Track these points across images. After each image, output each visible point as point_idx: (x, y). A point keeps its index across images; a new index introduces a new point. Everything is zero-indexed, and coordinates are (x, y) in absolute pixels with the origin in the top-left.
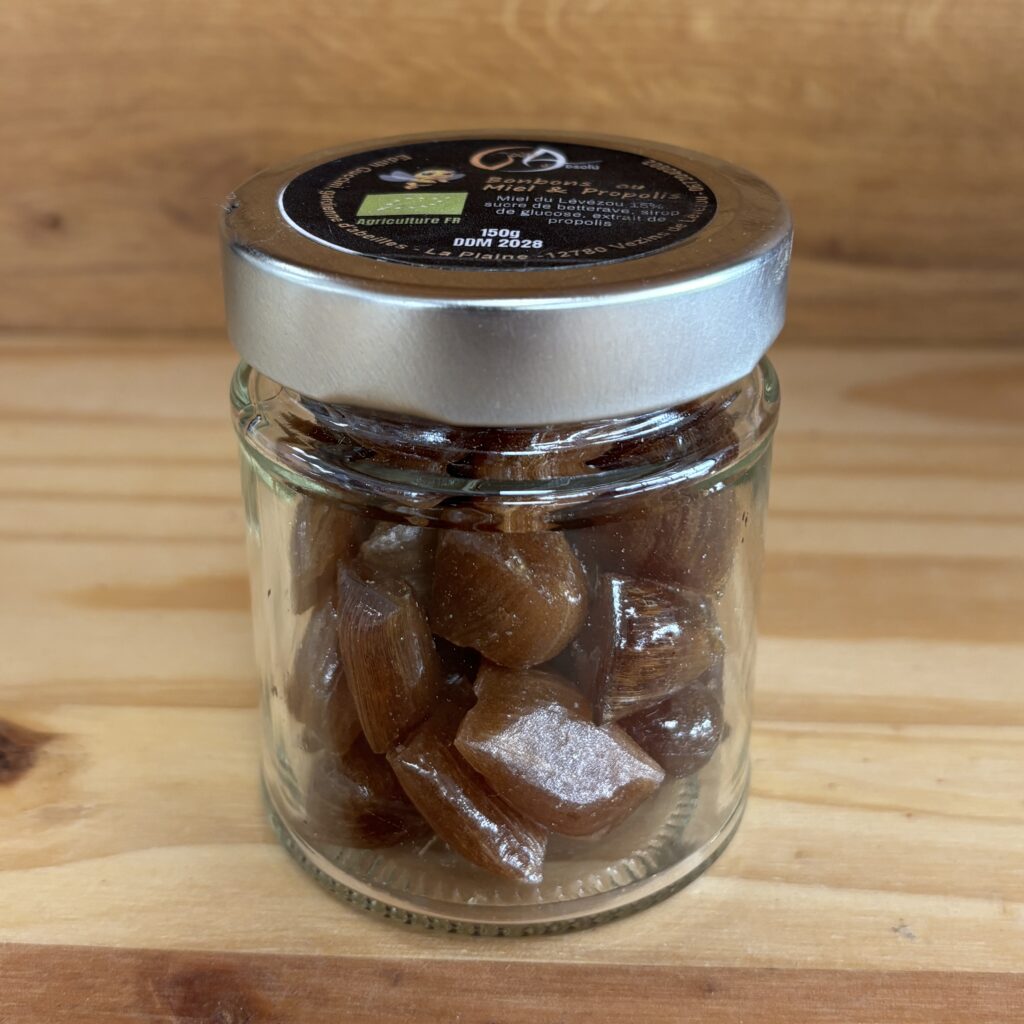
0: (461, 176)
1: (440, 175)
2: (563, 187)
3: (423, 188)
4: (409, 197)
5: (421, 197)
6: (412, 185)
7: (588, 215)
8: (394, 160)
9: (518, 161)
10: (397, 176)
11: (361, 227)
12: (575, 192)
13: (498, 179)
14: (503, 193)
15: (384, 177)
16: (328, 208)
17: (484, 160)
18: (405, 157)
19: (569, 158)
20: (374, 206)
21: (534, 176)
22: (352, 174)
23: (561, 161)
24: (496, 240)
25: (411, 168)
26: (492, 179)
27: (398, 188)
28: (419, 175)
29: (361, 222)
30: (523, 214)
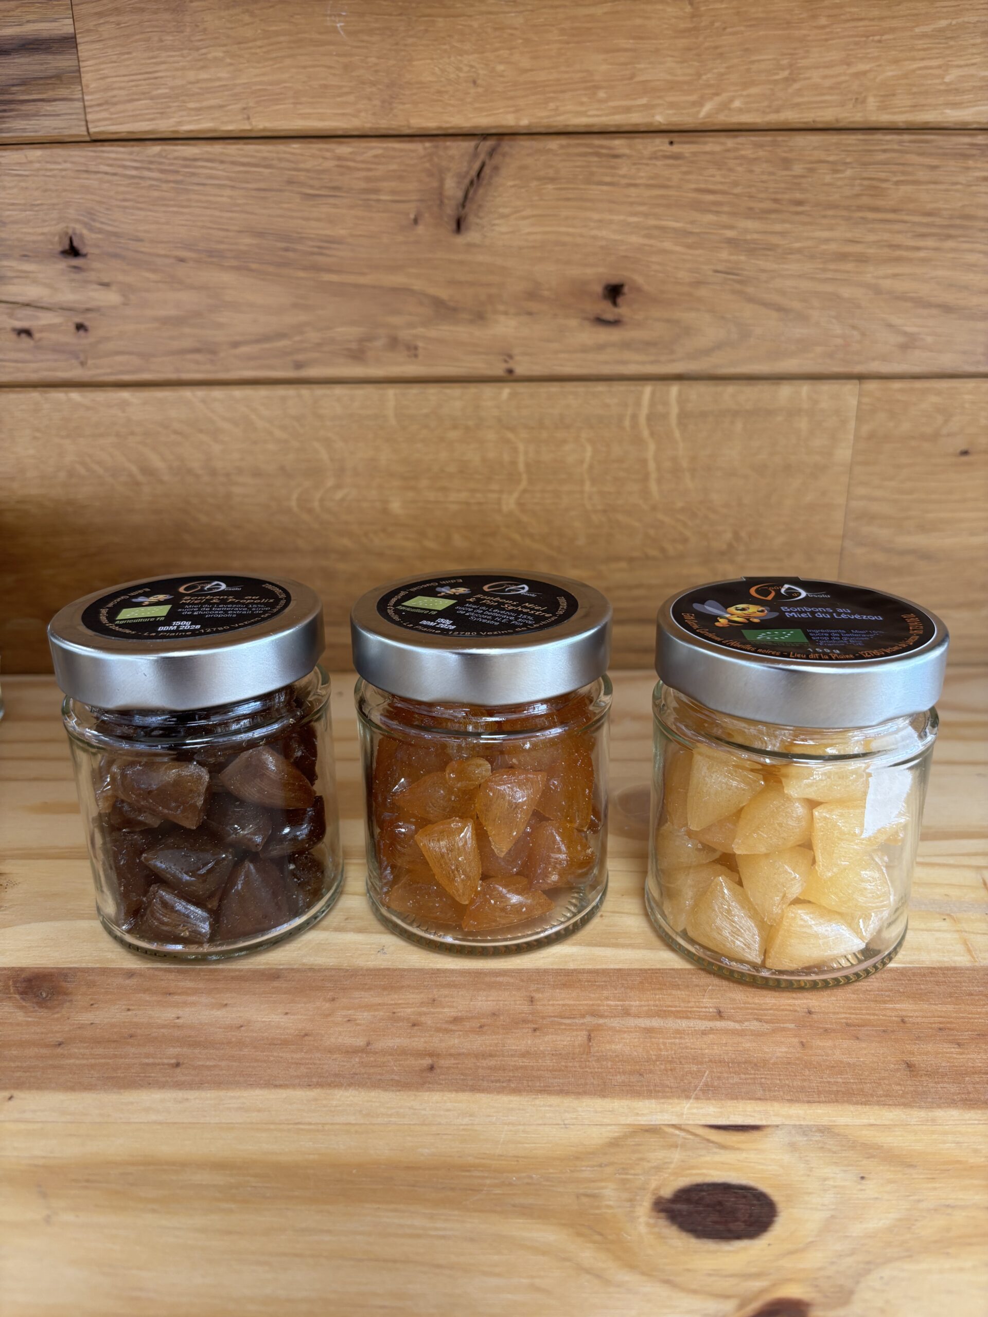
0: (171, 597)
1: (162, 597)
2: (219, 599)
3: (152, 604)
4: (142, 609)
5: (149, 608)
6: (147, 603)
7: (226, 612)
8: (140, 591)
9: (203, 587)
10: (140, 599)
11: (117, 625)
12: (223, 602)
13: (189, 598)
14: (189, 604)
15: (134, 600)
16: (103, 619)
17: (186, 589)
18: (147, 590)
19: (227, 586)
20: (127, 614)
21: (206, 595)
22: (119, 600)
23: (223, 586)
24: (179, 627)
25: (147, 595)
26: (186, 598)
27: (140, 605)
28: (152, 598)
29: (117, 622)
30: (195, 613)
